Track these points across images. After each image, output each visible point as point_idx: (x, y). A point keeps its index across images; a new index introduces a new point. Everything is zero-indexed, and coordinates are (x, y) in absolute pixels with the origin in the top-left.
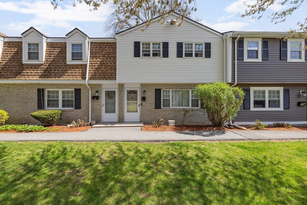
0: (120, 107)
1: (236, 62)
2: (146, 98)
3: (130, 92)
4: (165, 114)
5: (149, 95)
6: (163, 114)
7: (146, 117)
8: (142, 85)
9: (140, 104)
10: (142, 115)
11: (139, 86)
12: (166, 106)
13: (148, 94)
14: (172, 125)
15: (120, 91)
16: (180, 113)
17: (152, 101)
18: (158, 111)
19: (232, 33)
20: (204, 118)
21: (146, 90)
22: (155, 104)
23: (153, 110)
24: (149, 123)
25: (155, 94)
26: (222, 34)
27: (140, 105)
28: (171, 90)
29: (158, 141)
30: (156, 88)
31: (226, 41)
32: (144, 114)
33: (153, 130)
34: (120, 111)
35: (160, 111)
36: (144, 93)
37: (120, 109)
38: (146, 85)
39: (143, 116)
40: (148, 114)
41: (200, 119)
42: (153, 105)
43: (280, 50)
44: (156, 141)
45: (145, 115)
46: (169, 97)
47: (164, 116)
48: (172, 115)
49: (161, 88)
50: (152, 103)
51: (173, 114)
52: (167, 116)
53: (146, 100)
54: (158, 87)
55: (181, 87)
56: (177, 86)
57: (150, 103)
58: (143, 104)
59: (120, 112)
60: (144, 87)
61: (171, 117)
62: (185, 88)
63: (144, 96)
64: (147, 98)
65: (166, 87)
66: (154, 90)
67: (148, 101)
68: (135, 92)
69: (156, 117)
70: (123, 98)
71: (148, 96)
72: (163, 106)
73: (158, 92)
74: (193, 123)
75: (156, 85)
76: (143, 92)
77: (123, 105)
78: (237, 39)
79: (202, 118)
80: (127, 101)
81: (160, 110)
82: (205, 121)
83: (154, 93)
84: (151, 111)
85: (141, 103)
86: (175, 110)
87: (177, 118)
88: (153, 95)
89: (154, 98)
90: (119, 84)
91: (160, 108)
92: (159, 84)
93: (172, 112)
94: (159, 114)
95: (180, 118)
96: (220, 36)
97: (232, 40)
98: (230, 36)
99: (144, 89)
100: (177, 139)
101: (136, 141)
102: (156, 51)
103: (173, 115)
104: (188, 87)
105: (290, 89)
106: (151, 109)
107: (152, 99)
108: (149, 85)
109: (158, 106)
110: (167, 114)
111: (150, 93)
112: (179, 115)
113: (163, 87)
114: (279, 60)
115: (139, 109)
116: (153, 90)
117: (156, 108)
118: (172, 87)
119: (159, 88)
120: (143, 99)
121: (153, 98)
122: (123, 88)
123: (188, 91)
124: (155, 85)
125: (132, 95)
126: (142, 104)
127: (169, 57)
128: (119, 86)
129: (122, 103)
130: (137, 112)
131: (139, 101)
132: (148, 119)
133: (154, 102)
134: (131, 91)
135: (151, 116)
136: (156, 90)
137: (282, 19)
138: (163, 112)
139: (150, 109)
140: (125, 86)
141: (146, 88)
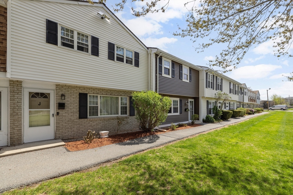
0: (14, 120)
1: (158, 75)
2: (65, 104)
3: (33, 95)
4: (92, 124)
5: (70, 101)
6: (89, 124)
7: (66, 131)
8: (59, 87)
9: (55, 113)
10: (57, 128)
11: (54, 87)
12: (93, 115)
13: (68, 99)
14: (106, 137)
15: (14, 92)
16: (110, 122)
17: (75, 109)
18: (83, 122)
19: (156, 50)
20: (132, 125)
21: (65, 94)
22: (78, 112)
23: (76, 120)
24: (71, 139)
25: (78, 100)
26: (148, 48)
27: (55, 116)
28: (99, 96)
29: (108, 161)
30: (81, 92)
31: (150, 56)
32: (62, 127)
33: (87, 148)
34: (14, 127)
35: (86, 122)
36: (63, 98)
37: (14, 124)
38: (65, 87)
39: (61, 130)
40: (69, 126)
41: (129, 127)
42: (77, 114)
43: (180, 72)
44: (106, 162)
45: (64, 128)
46: (97, 104)
47: (91, 127)
48: (100, 125)
49: (88, 92)
50: (74, 111)
51: (102, 123)
52: (95, 127)
53: (65, 108)
54: (83, 90)
55: (110, 93)
56: (107, 92)
57: (71, 112)
58: (60, 113)
59: (12, 128)
60: (62, 89)
61: (100, 127)
62: (115, 95)
63: (61, 102)
64: (67, 104)
65: (94, 91)
66: (78, 95)
67: (68, 109)
68: (45, 96)
69: (80, 130)
70: (20, 104)
71: (68, 103)
72: (89, 116)
73: (83, 97)
74: (122, 131)
75: (81, 89)
76: (60, 96)
77: (20, 116)
78: (159, 56)
79: (130, 125)
80: (29, 109)
81: (86, 120)
82: (133, 128)
83: (78, 98)
84: (74, 122)
85: (57, 111)
86: (104, 119)
87: (106, 128)
88: (76, 101)
89: (78, 104)
90: (10, 81)
91: (86, 118)
92: (84, 88)
93: (101, 122)
94: (85, 125)
95: (110, 128)
96: (145, 49)
97: (156, 56)
98: (155, 52)
99: (62, 92)
100: (128, 153)
101: (77, 171)
102: (82, 44)
103: (102, 125)
104: (118, 93)
105: (182, 100)
106: (74, 120)
107: (75, 106)
108: (70, 88)
109: (83, 115)
110: (95, 124)
111: (71, 98)
112: (109, 124)
113: (90, 91)
114: (179, 79)
115: (52, 120)
116: (76, 95)
117: (80, 118)
118: (101, 92)
119: (85, 92)
120: (61, 106)
121: (76, 104)
122: (20, 87)
123: (117, 98)
124: (80, 87)
125: (39, 100)
126: (58, 113)
127: (99, 57)
128: (10, 84)
129: (17, 113)
130: (49, 125)
131: (53, 108)
132: (69, 133)
133: (78, 111)
134: (37, 94)
135: (72, 129)
136: (80, 94)
137: (202, 50)
138: (91, 123)
139: (72, 119)
140: (24, 85)
141: (65, 91)
